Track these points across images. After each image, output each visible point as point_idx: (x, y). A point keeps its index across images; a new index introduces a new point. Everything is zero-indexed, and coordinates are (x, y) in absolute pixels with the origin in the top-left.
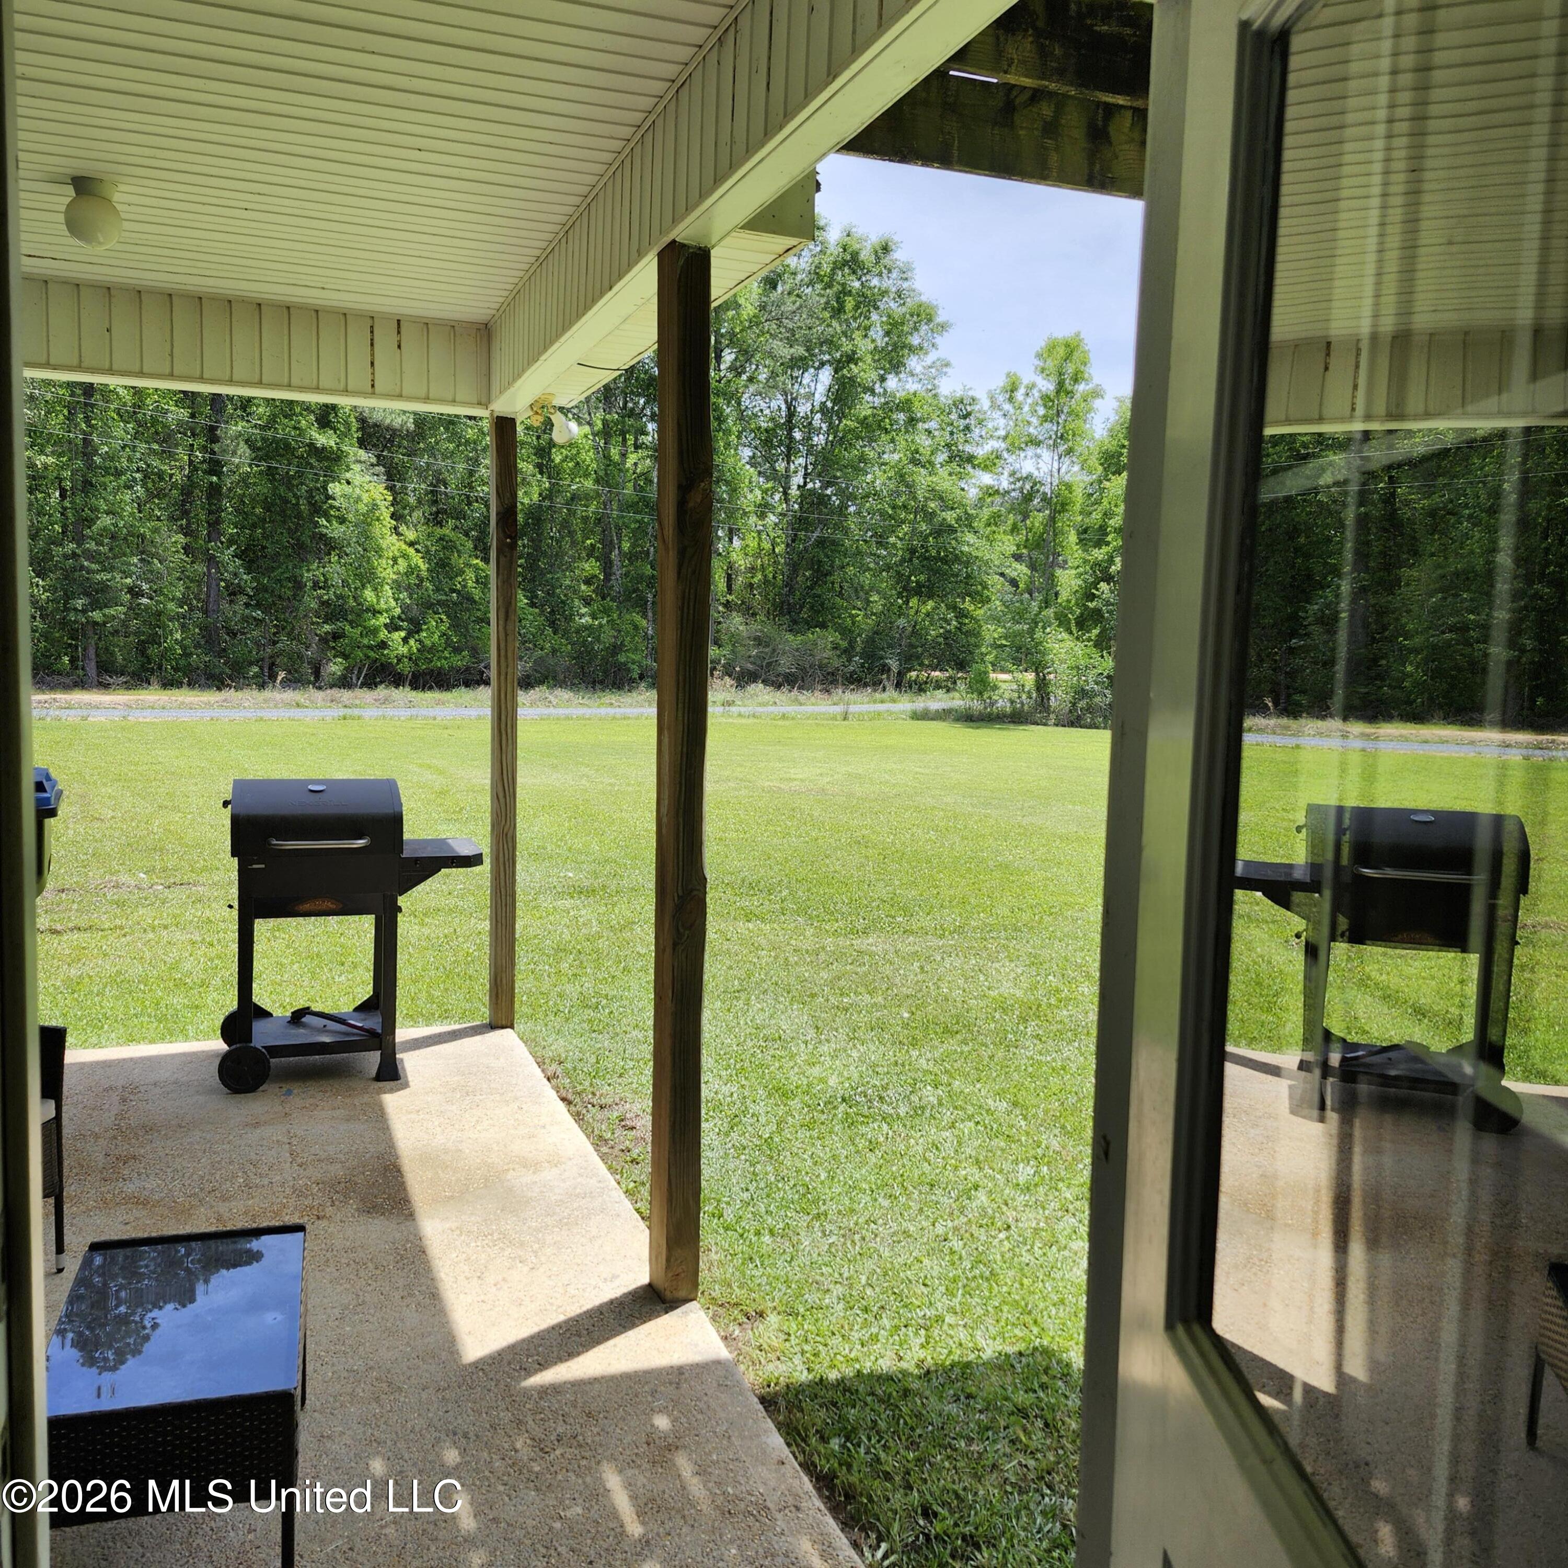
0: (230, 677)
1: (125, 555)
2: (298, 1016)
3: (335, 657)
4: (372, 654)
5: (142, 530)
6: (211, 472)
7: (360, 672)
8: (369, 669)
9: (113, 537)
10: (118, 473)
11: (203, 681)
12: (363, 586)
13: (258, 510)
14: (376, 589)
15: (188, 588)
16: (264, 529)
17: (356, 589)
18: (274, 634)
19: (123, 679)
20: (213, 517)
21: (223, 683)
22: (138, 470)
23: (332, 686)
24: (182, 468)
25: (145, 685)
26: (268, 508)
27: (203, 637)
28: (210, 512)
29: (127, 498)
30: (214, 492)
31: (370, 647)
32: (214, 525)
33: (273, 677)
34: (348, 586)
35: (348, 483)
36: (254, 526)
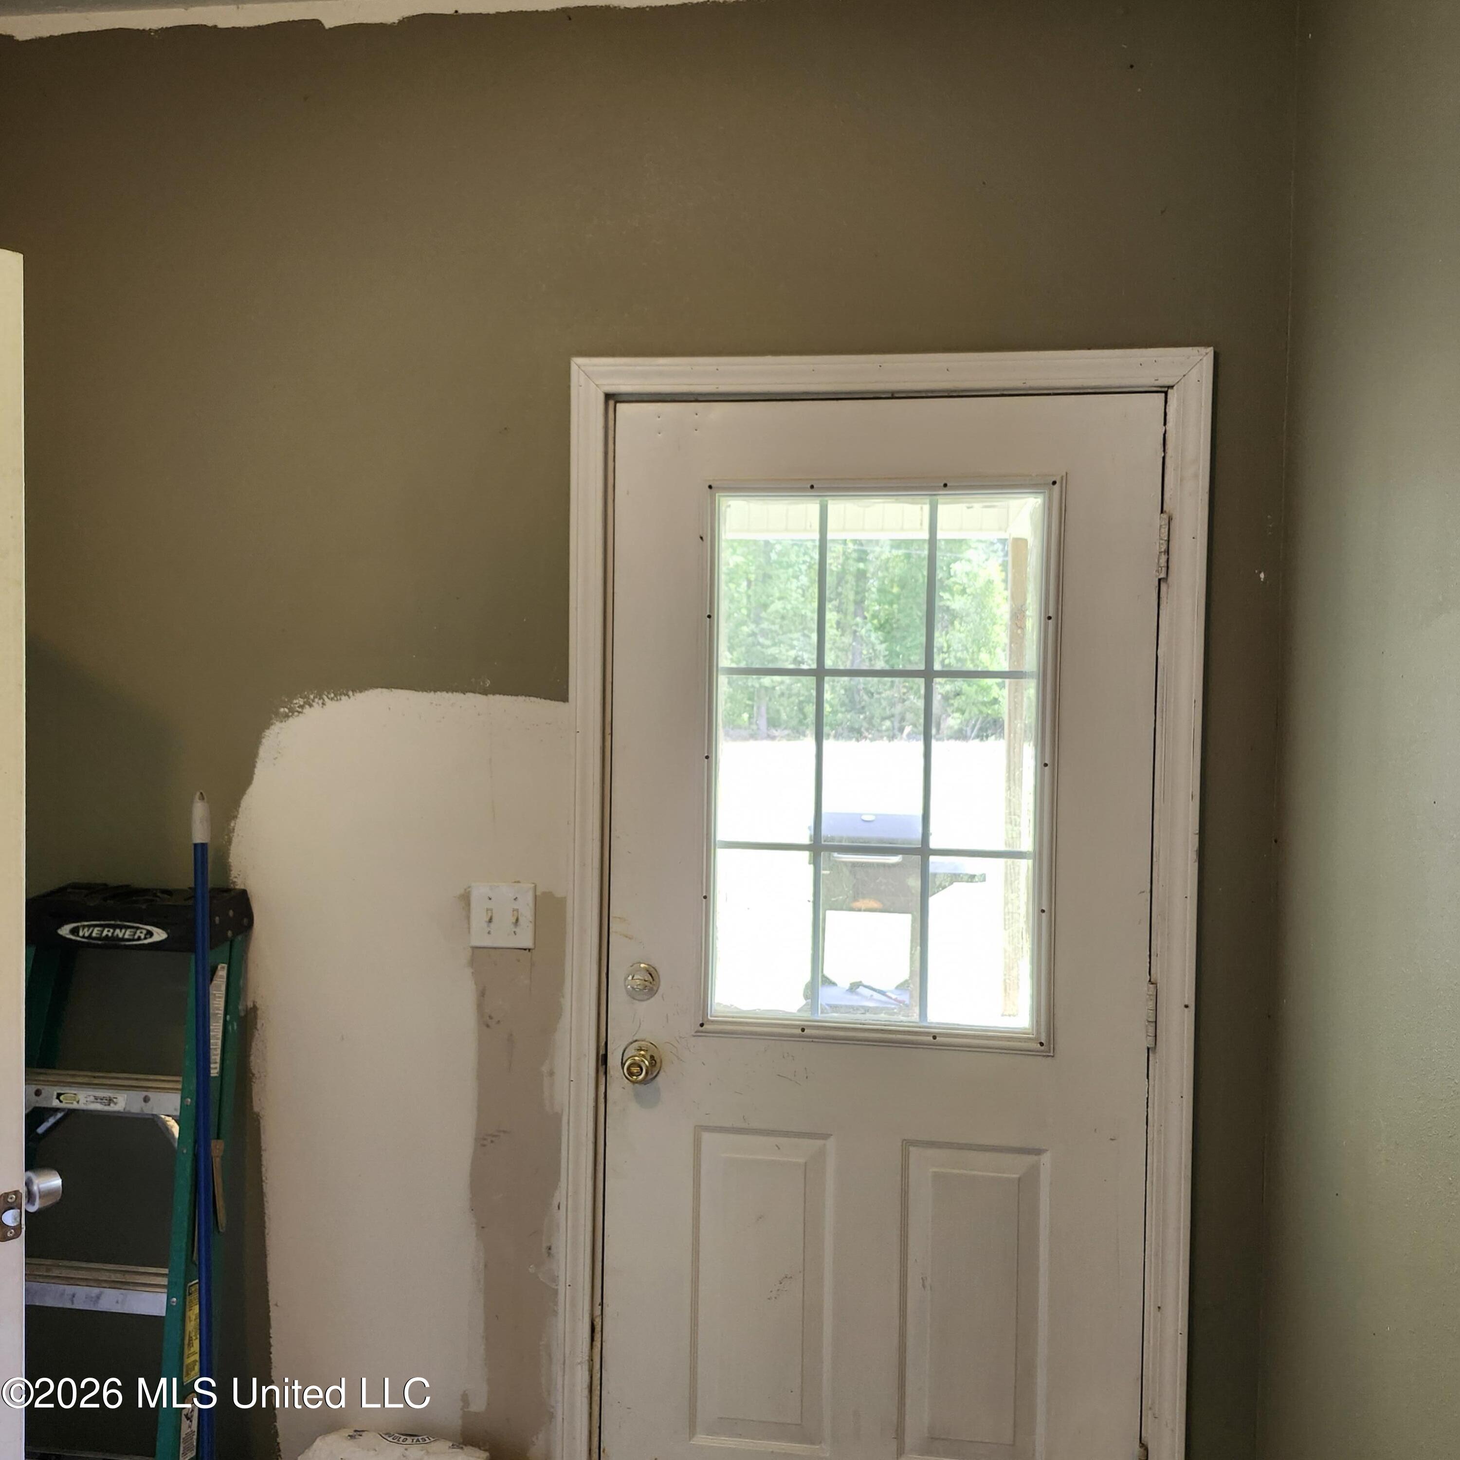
0: (867, 730)
1: (790, 631)
2: (854, 987)
3: (953, 712)
4: (984, 709)
5: (803, 612)
6: (860, 560)
7: (974, 726)
8: (983, 722)
9: (783, 618)
10: (789, 565)
11: (846, 733)
12: (979, 651)
13: (895, 590)
14: (990, 653)
15: (837, 657)
16: (899, 604)
17: (973, 652)
18: (904, 694)
19: (786, 732)
20: (859, 598)
21: (861, 735)
22: (804, 562)
23: (950, 738)
24: (838, 558)
25: (801, 737)
26: (903, 587)
27: (847, 697)
28: (857, 593)
29: (794, 587)
30: (861, 575)
31: (984, 704)
32: (859, 603)
33: (901, 730)
34: (967, 649)
35: (969, 561)
36: (891, 603)
